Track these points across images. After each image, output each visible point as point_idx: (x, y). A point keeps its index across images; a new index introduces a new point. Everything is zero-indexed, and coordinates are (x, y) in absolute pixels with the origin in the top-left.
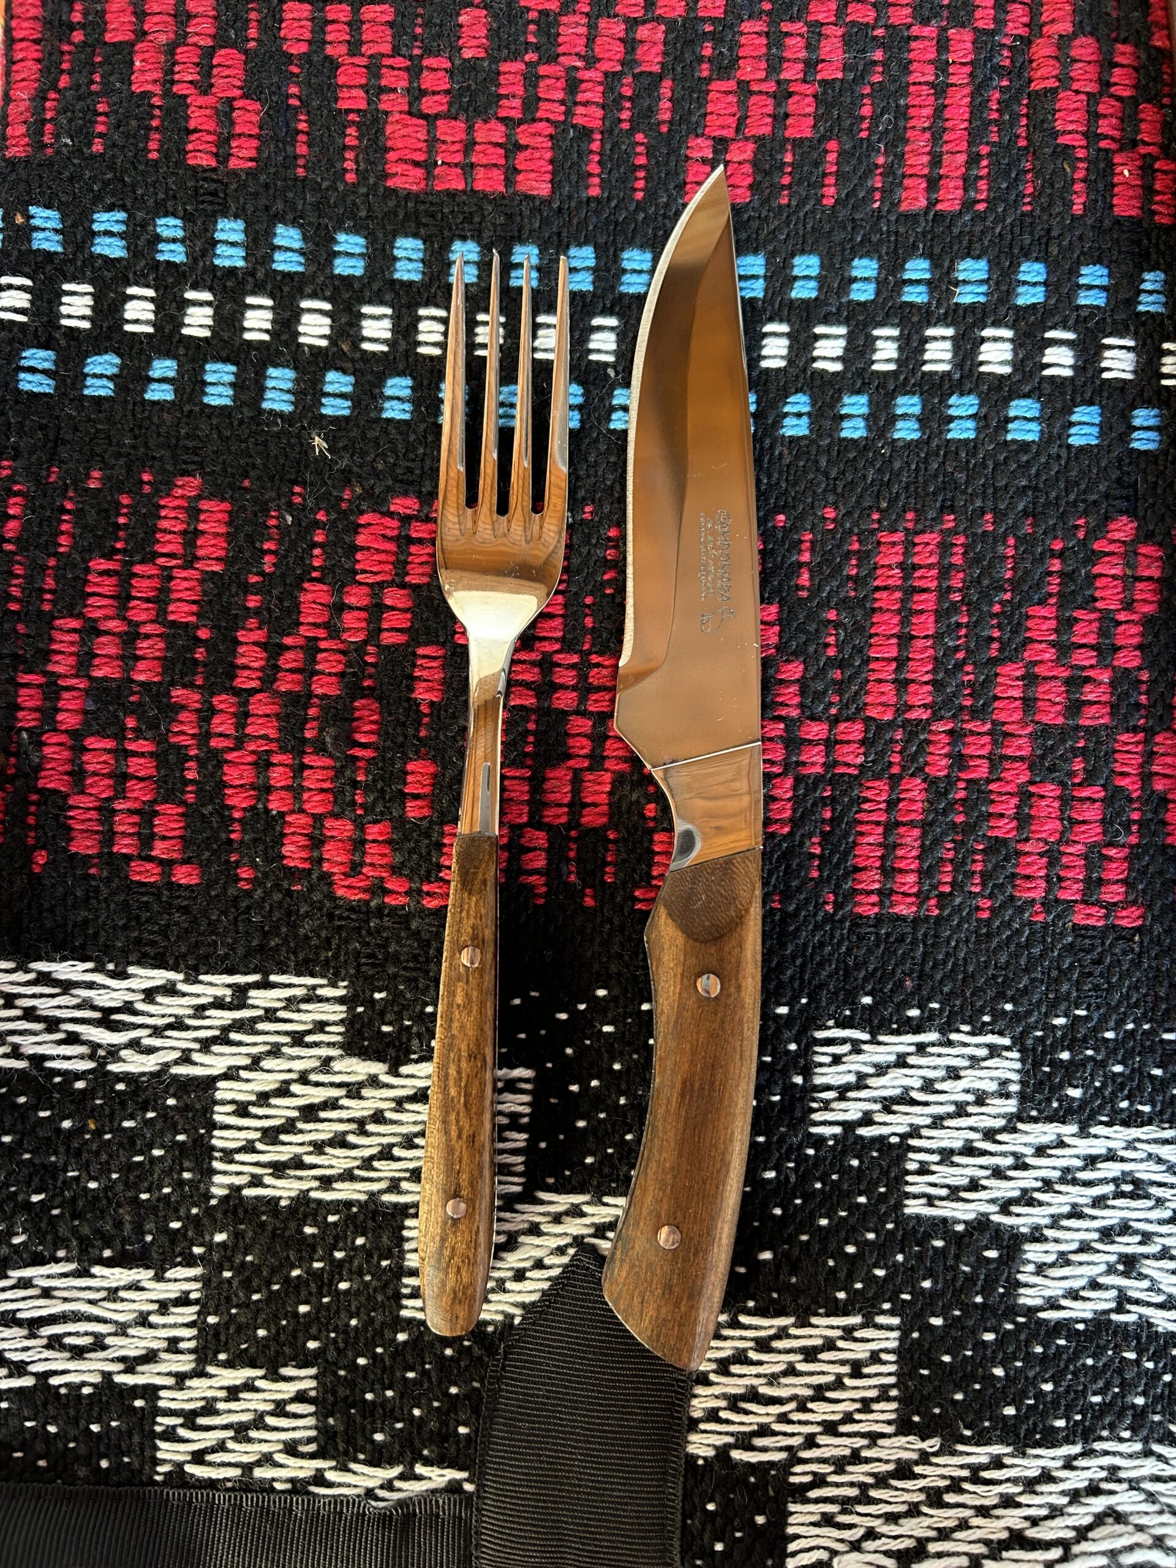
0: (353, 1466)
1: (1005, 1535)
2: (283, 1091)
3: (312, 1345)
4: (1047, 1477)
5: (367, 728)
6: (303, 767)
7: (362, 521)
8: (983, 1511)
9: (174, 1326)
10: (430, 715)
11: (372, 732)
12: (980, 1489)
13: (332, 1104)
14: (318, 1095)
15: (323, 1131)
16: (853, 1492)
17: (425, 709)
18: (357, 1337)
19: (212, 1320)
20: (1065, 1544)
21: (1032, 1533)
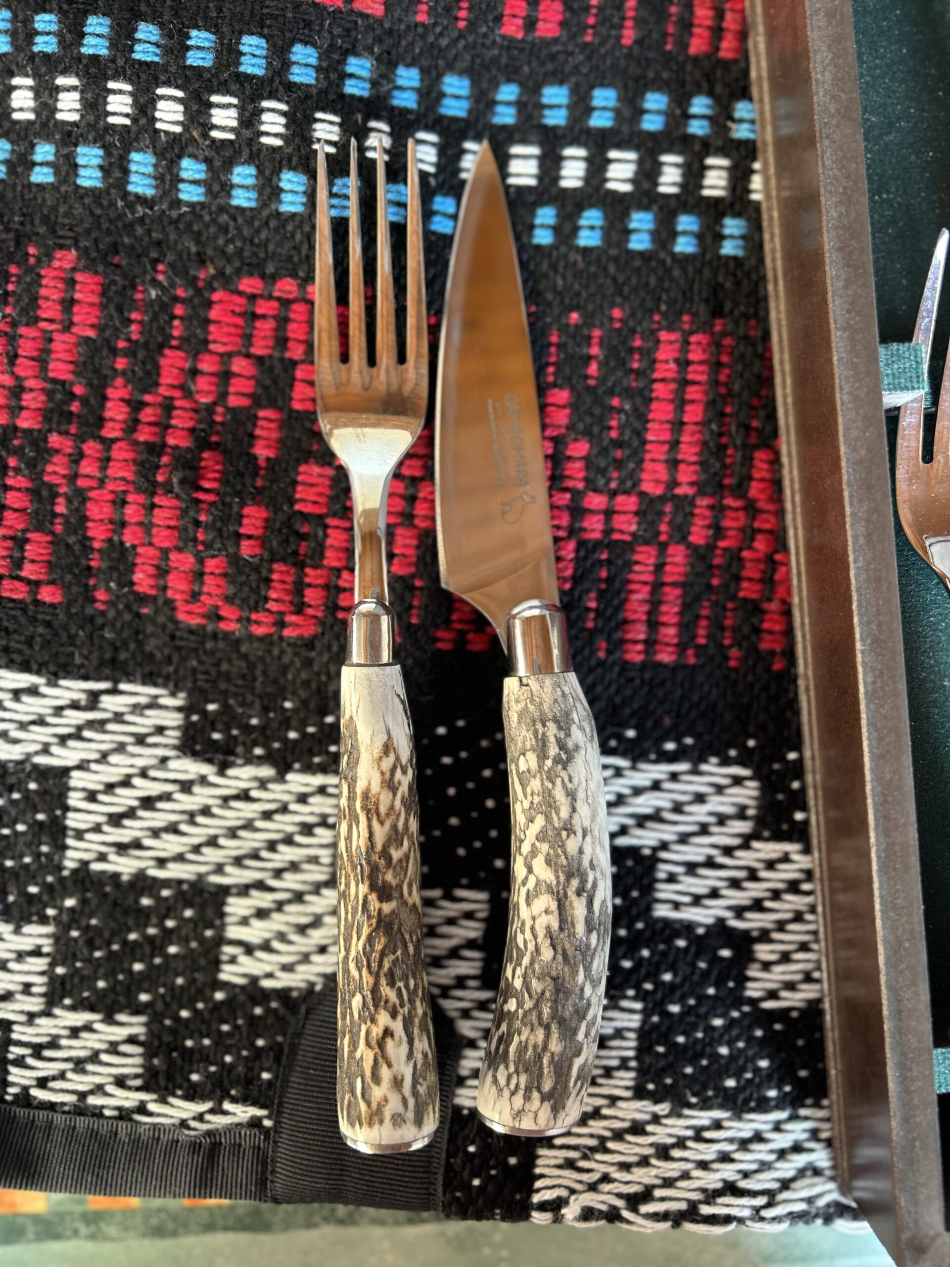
0: (172, 1100)
1: (719, 1185)
2: (126, 783)
3: (144, 997)
4: (758, 1138)
5: (211, 475)
6: (153, 506)
7: (216, 297)
8: (703, 1165)
9: (28, 973)
10: (266, 469)
11: (215, 480)
12: (701, 1146)
13: (167, 797)
14: (153, 789)
15: (158, 819)
16: (593, 1142)
17: (262, 463)
18: (181, 994)
19: (60, 970)
20: (770, 1194)
21: (743, 1184)
